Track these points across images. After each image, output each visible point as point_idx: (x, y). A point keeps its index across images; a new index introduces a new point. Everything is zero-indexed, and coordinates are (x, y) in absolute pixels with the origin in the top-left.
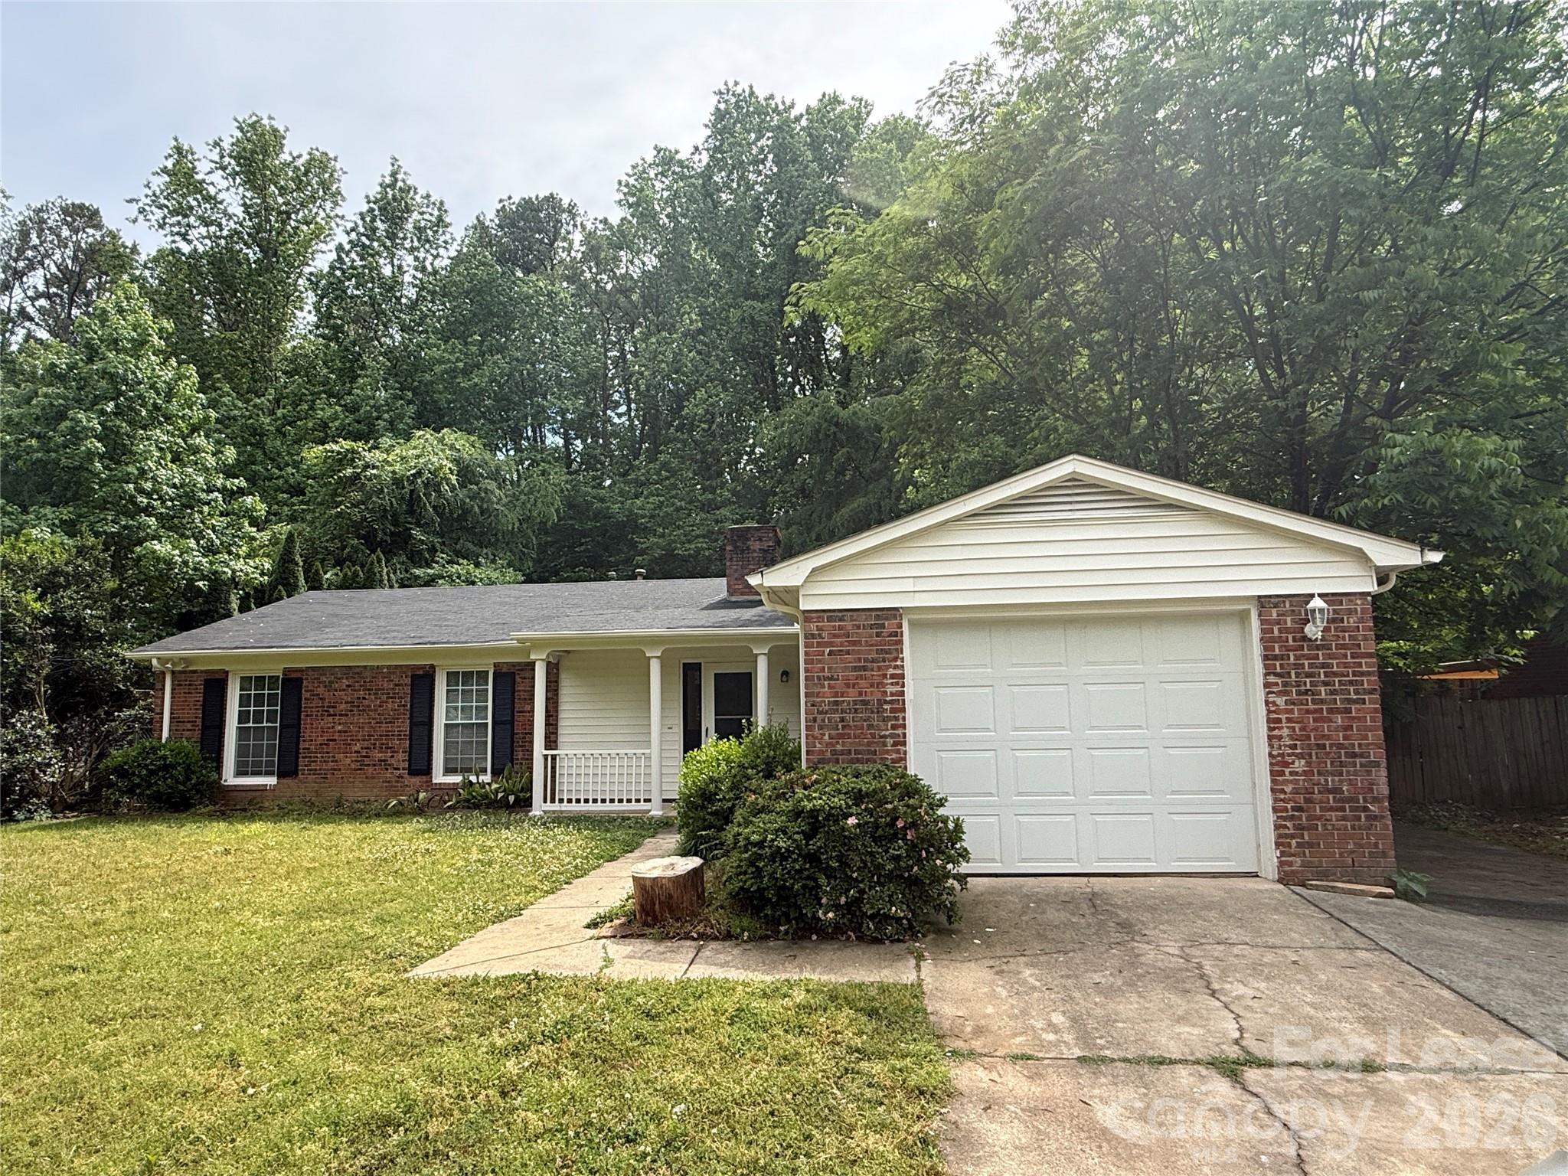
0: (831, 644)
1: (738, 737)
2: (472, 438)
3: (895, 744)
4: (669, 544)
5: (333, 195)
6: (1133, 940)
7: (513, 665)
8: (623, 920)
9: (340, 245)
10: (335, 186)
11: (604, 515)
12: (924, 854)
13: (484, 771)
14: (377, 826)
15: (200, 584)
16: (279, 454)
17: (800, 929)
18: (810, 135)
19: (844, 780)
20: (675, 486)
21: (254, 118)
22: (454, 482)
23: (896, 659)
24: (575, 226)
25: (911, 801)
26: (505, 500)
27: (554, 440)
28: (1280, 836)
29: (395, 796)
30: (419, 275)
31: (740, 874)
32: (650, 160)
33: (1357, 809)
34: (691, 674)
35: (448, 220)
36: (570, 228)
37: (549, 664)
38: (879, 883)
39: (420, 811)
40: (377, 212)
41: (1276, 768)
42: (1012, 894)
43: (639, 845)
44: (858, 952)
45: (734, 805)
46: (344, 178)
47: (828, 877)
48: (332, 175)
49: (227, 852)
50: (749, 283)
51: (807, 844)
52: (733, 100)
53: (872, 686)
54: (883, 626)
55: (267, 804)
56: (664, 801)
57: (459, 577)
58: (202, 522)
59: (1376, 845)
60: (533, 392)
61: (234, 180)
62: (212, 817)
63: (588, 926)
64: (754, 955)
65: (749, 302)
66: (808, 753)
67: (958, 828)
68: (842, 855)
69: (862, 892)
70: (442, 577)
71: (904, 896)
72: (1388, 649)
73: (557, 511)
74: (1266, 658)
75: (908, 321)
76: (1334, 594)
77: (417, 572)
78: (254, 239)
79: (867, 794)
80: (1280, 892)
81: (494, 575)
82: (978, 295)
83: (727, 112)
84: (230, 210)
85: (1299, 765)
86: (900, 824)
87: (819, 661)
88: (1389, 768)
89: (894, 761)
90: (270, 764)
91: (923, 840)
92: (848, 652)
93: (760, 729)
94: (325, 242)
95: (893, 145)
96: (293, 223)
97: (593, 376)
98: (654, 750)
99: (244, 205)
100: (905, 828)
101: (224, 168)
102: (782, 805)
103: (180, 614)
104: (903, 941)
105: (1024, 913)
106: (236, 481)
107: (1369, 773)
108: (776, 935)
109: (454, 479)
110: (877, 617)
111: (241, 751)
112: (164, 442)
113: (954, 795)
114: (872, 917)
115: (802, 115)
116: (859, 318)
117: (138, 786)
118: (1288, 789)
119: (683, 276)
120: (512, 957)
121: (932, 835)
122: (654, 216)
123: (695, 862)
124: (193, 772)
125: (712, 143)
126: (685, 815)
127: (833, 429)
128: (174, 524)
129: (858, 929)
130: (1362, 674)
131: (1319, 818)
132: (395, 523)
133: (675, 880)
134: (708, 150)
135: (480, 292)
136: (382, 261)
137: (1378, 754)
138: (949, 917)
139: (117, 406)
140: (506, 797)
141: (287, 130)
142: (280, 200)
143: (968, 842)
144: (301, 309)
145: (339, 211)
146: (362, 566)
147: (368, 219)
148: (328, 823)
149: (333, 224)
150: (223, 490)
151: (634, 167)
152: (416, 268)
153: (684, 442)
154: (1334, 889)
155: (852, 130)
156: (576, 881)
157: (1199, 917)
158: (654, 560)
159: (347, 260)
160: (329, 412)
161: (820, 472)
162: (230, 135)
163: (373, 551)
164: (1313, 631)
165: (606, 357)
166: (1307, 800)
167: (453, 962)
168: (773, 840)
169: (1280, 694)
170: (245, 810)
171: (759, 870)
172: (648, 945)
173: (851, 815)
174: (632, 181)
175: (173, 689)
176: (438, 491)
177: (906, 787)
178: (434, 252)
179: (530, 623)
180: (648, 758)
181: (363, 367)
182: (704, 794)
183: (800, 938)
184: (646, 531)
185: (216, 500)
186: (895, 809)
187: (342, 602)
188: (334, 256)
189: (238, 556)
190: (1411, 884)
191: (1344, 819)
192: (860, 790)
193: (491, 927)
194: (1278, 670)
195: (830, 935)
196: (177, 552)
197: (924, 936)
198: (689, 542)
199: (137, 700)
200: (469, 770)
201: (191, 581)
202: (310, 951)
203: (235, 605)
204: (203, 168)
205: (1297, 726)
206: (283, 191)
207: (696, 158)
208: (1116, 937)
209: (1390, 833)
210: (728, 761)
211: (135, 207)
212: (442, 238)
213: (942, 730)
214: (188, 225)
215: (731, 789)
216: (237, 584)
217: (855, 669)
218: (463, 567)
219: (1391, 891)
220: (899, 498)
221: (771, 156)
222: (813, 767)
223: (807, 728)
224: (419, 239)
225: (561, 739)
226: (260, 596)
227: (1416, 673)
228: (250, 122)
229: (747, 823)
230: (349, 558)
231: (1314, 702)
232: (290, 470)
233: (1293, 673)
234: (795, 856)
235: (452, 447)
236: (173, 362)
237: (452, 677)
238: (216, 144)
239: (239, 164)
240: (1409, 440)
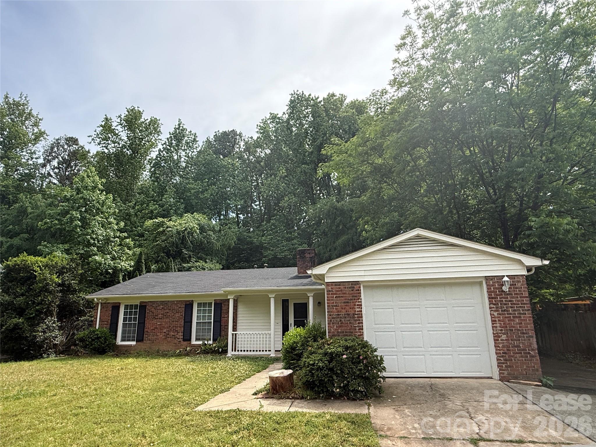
0: (336, 294)
1: (303, 327)
2: (205, 216)
3: (359, 329)
4: (275, 254)
5: (158, 132)
6: (445, 400)
7: (221, 300)
8: (266, 392)
9: (160, 149)
10: (159, 129)
11: (251, 243)
12: (370, 368)
13: (210, 339)
14: (173, 360)
15: (110, 271)
16: (135, 222)
17: (327, 395)
18: (324, 107)
19: (341, 342)
20: (277, 232)
21: (133, 108)
22: (198, 232)
23: (359, 299)
24: (241, 140)
25: (365, 350)
26: (216, 238)
27: (232, 215)
28: (498, 363)
29: (178, 349)
30: (187, 158)
31: (306, 375)
32: (268, 117)
33: (526, 353)
34: (285, 303)
35: (197, 139)
36: (240, 141)
37: (234, 299)
38: (354, 379)
39: (187, 354)
40: (173, 138)
41: (495, 338)
42: (402, 384)
43: (268, 367)
44: (348, 403)
45: (303, 352)
46: (162, 126)
47: (337, 377)
48: (158, 126)
49: (122, 369)
50: (303, 159)
51: (329, 365)
52: (296, 96)
53: (351, 308)
54: (354, 287)
55: (132, 352)
56: (276, 351)
57: (199, 267)
58: (112, 249)
59: (534, 367)
60: (226, 199)
61: (124, 128)
62: (113, 356)
63: (253, 395)
64: (312, 404)
65: (303, 166)
66: (329, 332)
67: (382, 359)
68: (341, 369)
69: (348, 382)
70: (193, 267)
71: (363, 384)
72: (546, 293)
73: (235, 242)
74: (489, 298)
75: (361, 174)
76: (512, 275)
77: (184, 265)
78: (130, 147)
79: (350, 347)
80: (500, 384)
81: (212, 266)
82: (385, 166)
83: (294, 100)
84: (122, 138)
85: (504, 337)
86: (361, 358)
87: (332, 300)
88: (537, 338)
89: (359, 335)
90: (134, 337)
91: (369, 363)
92: (342, 297)
93: (311, 324)
94: (154, 148)
95: (354, 110)
96: (143, 142)
97: (247, 192)
98: (272, 332)
99: (127, 136)
100: (363, 359)
101: (121, 125)
102: (320, 351)
103: (102, 282)
104: (363, 400)
105: (406, 391)
106: (124, 234)
107: (529, 340)
108: (319, 398)
109: (198, 231)
110: (352, 285)
111: (124, 332)
112: (100, 221)
113: (380, 348)
114: (352, 391)
115: (321, 101)
116: (344, 174)
117: (88, 345)
118: (501, 346)
119: (280, 157)
120: (229, 404)
121: (372, 362)
122: (270, 136)
123: (290, 371)
124: (107, 340)
125: (289, 111)
126: (285, 356)
127: (335, 210)
128: (102, 250)
129: (347, 395)
130: (524, 304)
131: (513, 356)
132: (177, 247)
133: (284, 377)
134: (287, 113)
135: (208, 164)
136: (174, 154)
137: (532, 333)
138: (380, 391)
139: (86, 209)
140: (218, 349)
141: (144, 111)
142: (140, 134)
143: (385, 364)
144: (145, 171)
145: (160, 137)
146: (165, 263)
147: (170, 140)
148: (155, 359)
149: (157, 142)
150: (119, 237)
151: (262, 120)
152: (185, 156)
153: (280, 216)
154: (520, 383)
155: (339, 105)
156: (247, 379)
157: (469, 392)
158: (269, 260)
159: (162, 154)
160: (154, 207)
161: (330, 226)
162: (124, 113)
163: (169, 258)
164: (505, 288)
165: (252, 185)
166: (508, 350)
167: (209, 406)
168: (317, 363)
169: (495, 311)
170: (124, 354)
171: (313, 374)
172: (275, 401)
173: (344, 354)
174: (262, 125)
175: (101, 309)
176: (192, 236)
177: (363, 344)
178: (192, 151)
179: (227, 285)
180: (270, 335)
181: (166, 191)
182: (292, 347)
183: (327, 399)
184: (266, 249)
185: (117, 241)
186: (359, 352)
187: (158, 277)
188: (158, 153)
189: (123, 261)
190: (547, 381)
191: (522, 357)
192: (347, 346)
193: (220, 395)
194: (494, 302)
195: (338, 397)
196: (103, 260)
197: (371, 398)
198: (282, 252)
199: (86, 314)
200: (205, 339)
201: (107, 270)
202: (160, 402)
203: (121, 278)
204: (114, 124)
205: (502, 323)
206: (141, 131)
207: (284, 116)
208: (438, 399)
209: (539, 362)
210: (300, 335)
211: (91, 138)
212: (195, 146)
213: (376, 324)
214: (108, 144)
215: (301, 346)
216: (122, 270)
217: (344, 302)
218: (201, 263)
219: (541, 384)
220: (360, 236)
221: (311, 115)
222: (331, 338)
223: (328, 324)
224: (187, 146)
225: (238, 328)
226: (130, 275)
227: (557, 302)
228: (131, 109)
229: (308, 357)
230: (160, 260)
231: (508, 314)
232: (139, 228)
233: (499, 303)
234: (325, 369)
235: (197, 220)
236: (104, 193)
237: (199, 305)
238: (119, 117)
239: (126, 123)
240: (537, 219)
